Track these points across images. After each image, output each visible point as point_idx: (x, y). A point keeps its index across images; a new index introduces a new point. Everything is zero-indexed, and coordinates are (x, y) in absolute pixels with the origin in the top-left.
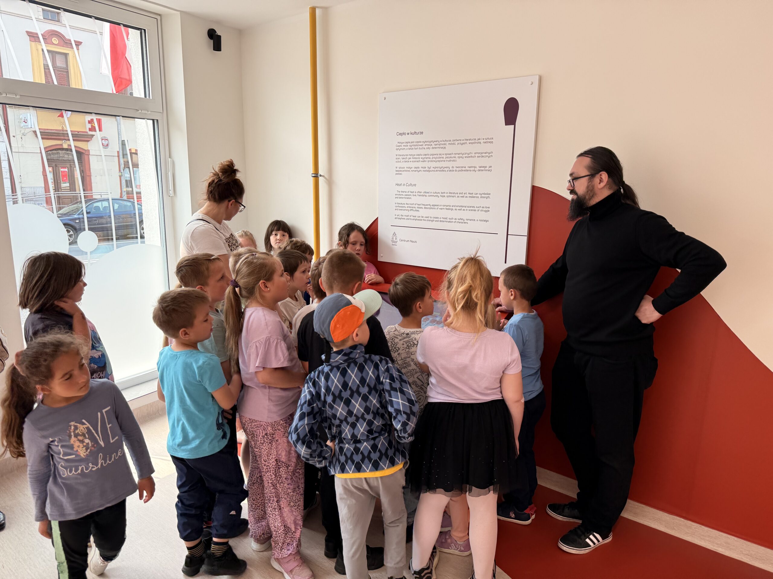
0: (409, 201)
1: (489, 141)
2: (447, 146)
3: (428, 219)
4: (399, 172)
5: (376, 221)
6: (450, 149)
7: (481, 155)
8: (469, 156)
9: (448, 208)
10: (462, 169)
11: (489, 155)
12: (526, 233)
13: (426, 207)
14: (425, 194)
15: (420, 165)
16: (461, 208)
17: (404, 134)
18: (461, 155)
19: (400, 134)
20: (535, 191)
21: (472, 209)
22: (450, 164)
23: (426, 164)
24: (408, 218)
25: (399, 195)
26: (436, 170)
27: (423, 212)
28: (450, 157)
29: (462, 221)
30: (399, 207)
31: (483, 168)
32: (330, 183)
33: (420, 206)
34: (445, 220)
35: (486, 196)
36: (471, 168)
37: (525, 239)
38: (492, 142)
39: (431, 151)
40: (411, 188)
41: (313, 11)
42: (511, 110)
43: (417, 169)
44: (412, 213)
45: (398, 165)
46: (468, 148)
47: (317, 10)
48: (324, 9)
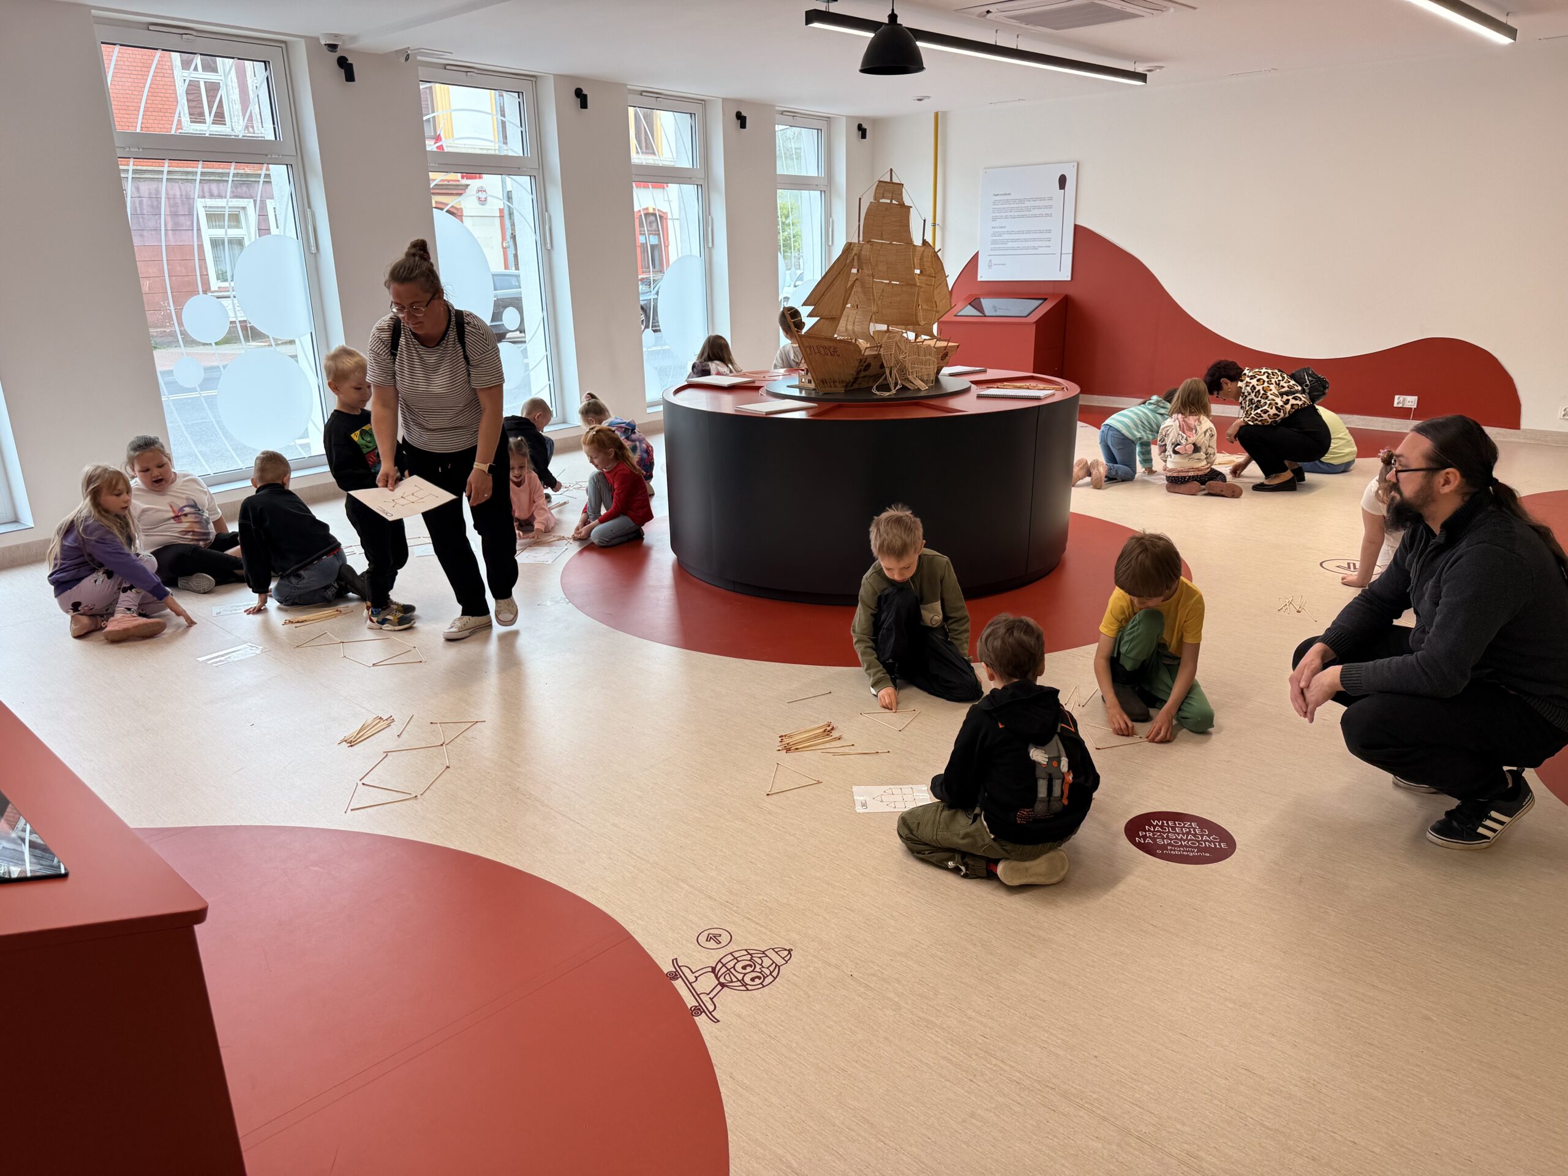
0: (1001, 238)
1: (1051, 199)
2: (1026, 202)
3: (1013, 248)
4: (994, 219)
5: (977, 253)
6: (1027, 204)
7: (1046, 207)
8: (1039, 208)
9: (1026, 240)
10: (1035, 216)
11: (1050, 207)
12: (1071, 252)
13: (1012, 241)
14: (1012, 233)
15: (1008, 214)
16: (1034, 240)
17: (998, 195)
18: (1034, 208)
19: (995, 195)
20: (1076, 227)
21: (1041, 240)
22: (1027, 213)
23: (1013, 214)
24: (1000, 249)
25: (994, 235)
26: (1019, 217)
27: (1010, 245)
28: (1028, 209)
29: (1035, 248)
30: (994, 242)
31: (1047, 215)
32: (943, 229)
33: (1008, 241)
34: (1024, 248)
35: (1049, 231)
36: (1041, 215)
37: (1071, 255)
39: (1016, 205)
40: (1002, 230)
41: (937, 114)
42: (1062, 181)
43: (1006, 217)
44: (1002, 246)
45: (994, 215)
46: (1038, 203)
47: (939, 114)
48: (945, 113)
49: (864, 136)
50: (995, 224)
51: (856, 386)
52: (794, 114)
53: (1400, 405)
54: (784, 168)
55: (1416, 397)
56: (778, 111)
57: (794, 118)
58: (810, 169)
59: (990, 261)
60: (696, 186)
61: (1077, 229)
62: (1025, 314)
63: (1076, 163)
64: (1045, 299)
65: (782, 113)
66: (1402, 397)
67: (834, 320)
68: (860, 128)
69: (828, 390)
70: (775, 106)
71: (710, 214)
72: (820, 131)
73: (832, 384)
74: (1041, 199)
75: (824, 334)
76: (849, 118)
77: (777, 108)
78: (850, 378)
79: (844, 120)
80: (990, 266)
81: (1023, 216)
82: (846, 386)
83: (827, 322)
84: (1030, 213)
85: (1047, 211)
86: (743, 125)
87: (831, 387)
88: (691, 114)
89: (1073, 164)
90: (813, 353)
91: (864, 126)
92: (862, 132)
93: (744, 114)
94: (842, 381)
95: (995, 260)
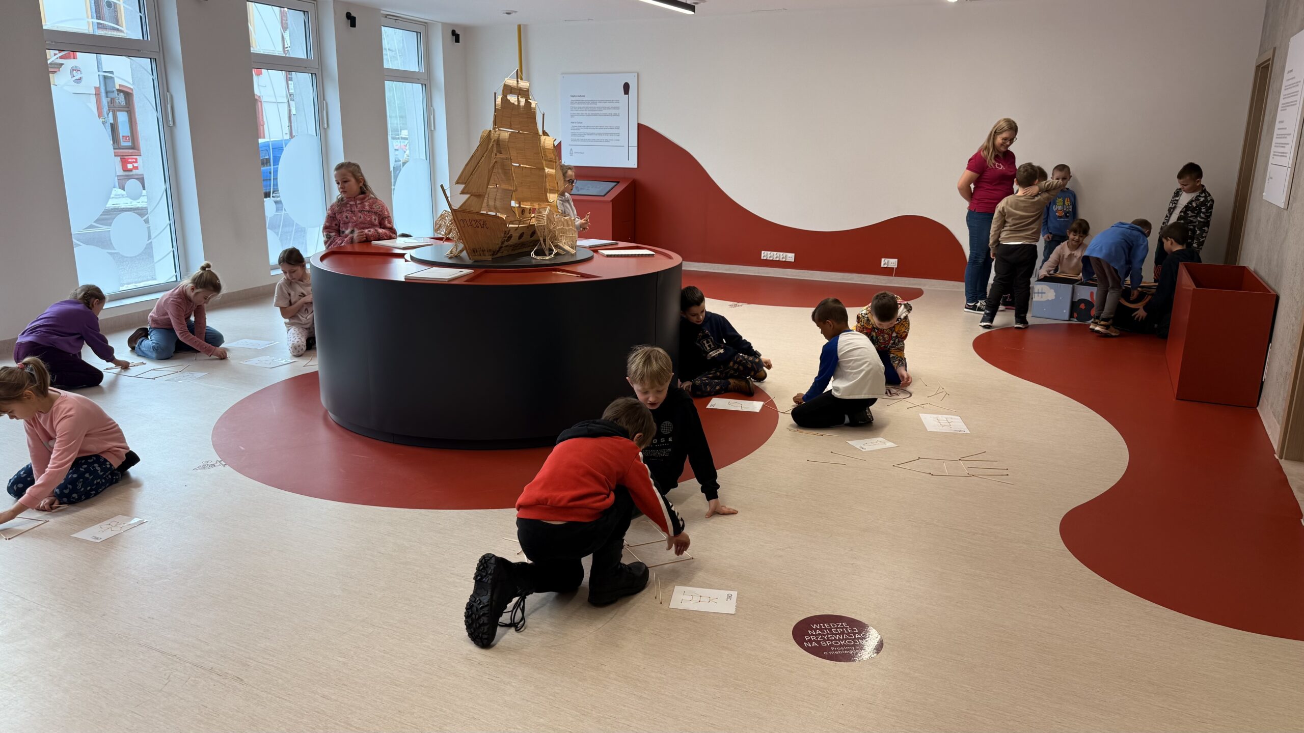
0: (579, 131)
1: (617, 102)
2: (598, 103)
3: (589, 140)
4: (572, 116)
5: (560, 143)
6: (599, 105)
7: (615, 108)
8: (609, 108)
9: (600, 134)
10: (605, 115)
11: (618, 108)
12: (636, 145)
13: (588, 134)
14: (588, 127)
15: (584, 112)
16: (606, 134)
17: (575, 96)
18: (605, 108)
19: (573, 96)
20: (639, 125)
21: (611, 134)
22: (600, 112)
23: (587, 112)
24: (578, 140)
25: (573, 128)
26: (593, 115)
27: (587, 137)
28: (600, 109)
29: (607, 141)
30: (573, 134)
31: (615, 115)
33: (585, 134)
34: (598, 140)
35: (618, 128)
36: (610, 115)
37: (636, 148)
38: (618, 102)
39: (590, 106)
40: (580, 125)
41: (519, 26)
42: (626, 88)
43: (582, 115)
44: (579, 138)
45: (572, 112)
46: (607, 105)
47: (522, 26)
48: (526, 26)
49: (457, 40)
50: (573, 120)
51: (499, 255)
52: (396, 18)
53: (885, 266)
54: (390, 63)
55: (896, 260)
56: (382, 14)
57: (397, 22)
58: (413, 66)
59: (571, 149)
60: (310, 75)
61: (640, 127)
62: (603, 194)
63: (636, 75)
64: (618, 182)
65: (386, 16)
66: (887, 260)
67: (480, 196)
68: (454, 33)
69: (478, 258)
70: (381, 10)
71: (324, 99)
72: (419, 34)
73: (481, 253)
74: (612, 101)
75: (473, 209)
76: (444, 25)
77: (382, 12)
78: (497, 247)
79: (440, 25)
80: (571, 154)
81: (596, 115)
82: (493, 255)
83: (475, 199)
84: (602, 112)
85: (613, 112)
86: (353, 24)
87: (480, 255)
88: (304, 12)
89: (634, 74)
90: (466, 225)
91: (458, 32)
92: (456, 37)
93: (353, 14)
94: (490, 250)
95: (575, 149)
